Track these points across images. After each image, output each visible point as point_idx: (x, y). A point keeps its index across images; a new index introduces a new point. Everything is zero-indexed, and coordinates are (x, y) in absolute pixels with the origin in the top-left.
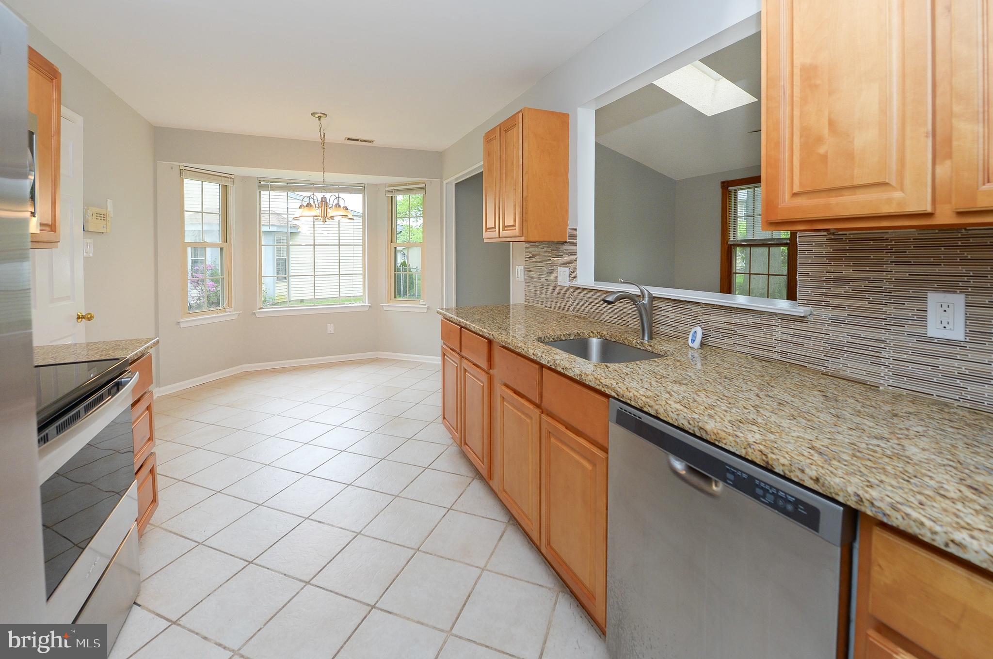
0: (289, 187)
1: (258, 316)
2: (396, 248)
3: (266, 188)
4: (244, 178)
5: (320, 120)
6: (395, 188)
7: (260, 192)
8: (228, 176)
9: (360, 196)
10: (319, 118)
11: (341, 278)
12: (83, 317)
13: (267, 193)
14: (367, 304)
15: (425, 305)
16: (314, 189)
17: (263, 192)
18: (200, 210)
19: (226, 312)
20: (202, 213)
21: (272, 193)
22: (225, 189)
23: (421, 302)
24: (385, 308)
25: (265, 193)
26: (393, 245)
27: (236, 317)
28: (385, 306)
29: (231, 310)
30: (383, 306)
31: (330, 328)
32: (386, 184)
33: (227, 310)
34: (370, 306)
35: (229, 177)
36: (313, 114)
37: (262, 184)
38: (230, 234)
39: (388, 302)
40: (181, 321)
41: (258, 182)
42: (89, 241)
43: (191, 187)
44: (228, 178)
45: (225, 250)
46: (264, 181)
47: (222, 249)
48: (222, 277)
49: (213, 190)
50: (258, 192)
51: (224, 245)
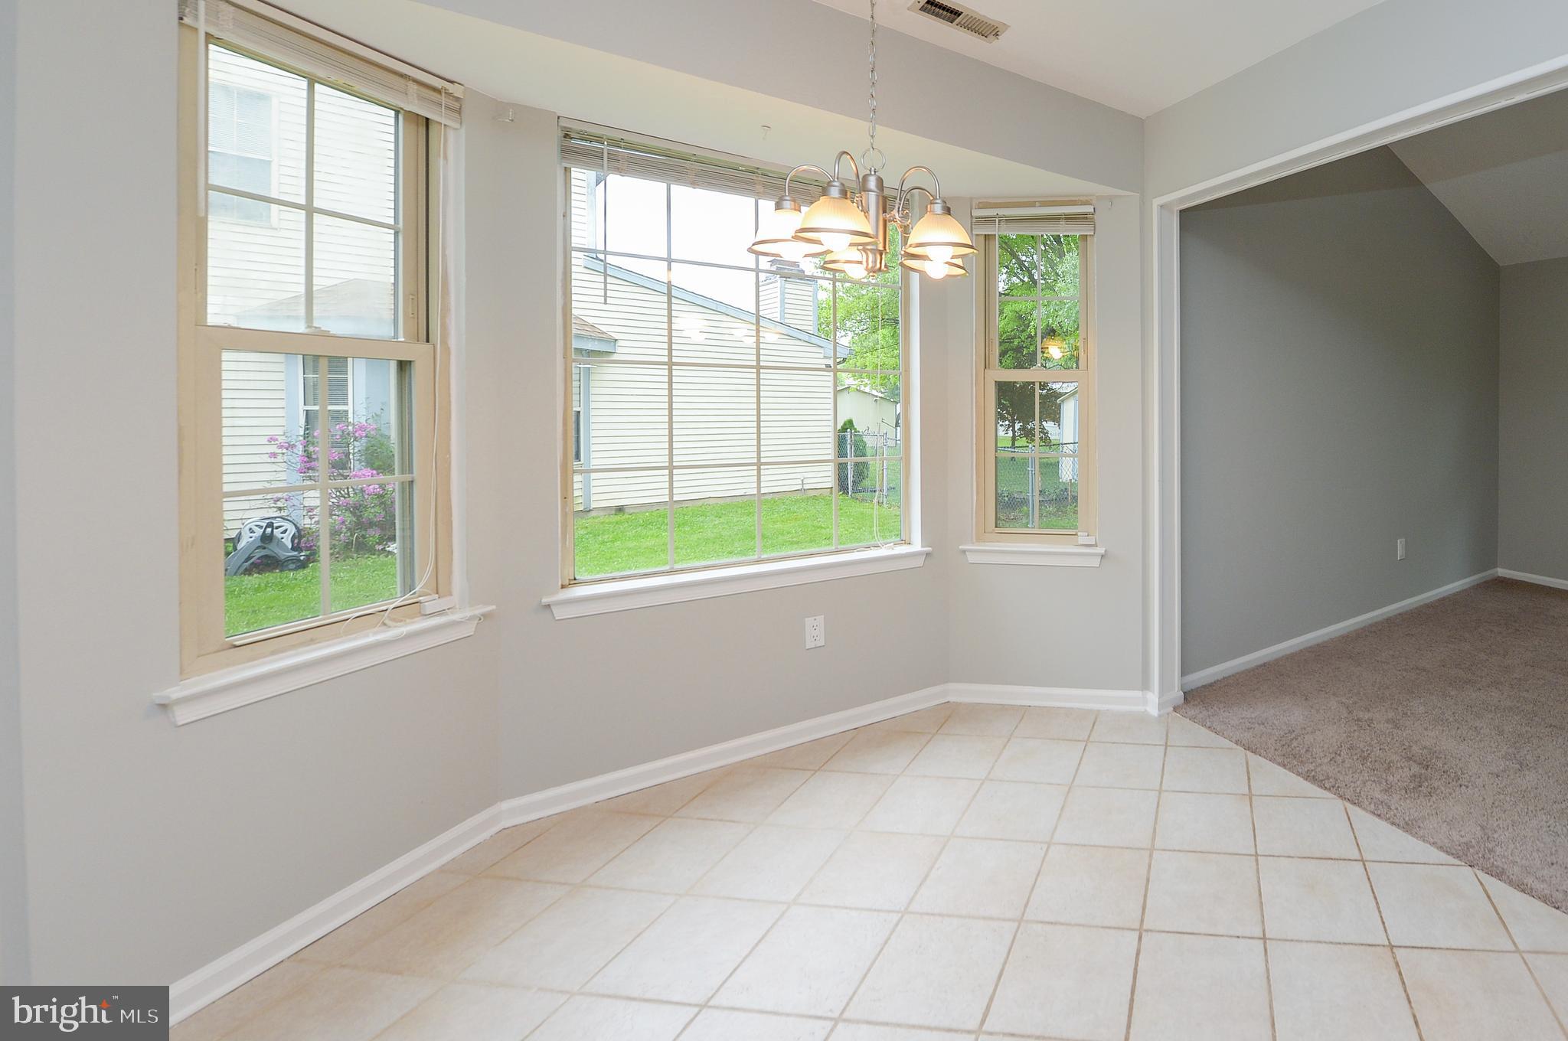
1: (559, 613)
3: (591, 160)
4: (505, 109)
6: (1002, 212)
7: (567, 170)
8: (437, 82)
13: (594, 177)
14: (918, 549)
15: (1096, 545)
16: (760, 188)
17: (578, 175)
22: (422, 133)
23: (1082, 539)
24: (972, 558)
25: (582, 177)
27: (469, 630)
28: (972, 550)
30: (964, 552)
32: (971, 199)
33: (429, 607)
34: (928, 554)
35: (437, 85)
37: (579, 146)
38: (445, 310)
39: (979, 539)
40: (174, 693)
41: (561, 134)
44: (437, 90)
45: (419, 375)
46: (584, 134)
47: (403, 366)
48: (408, 477)
50: (560, 173)
51: (417, 353)
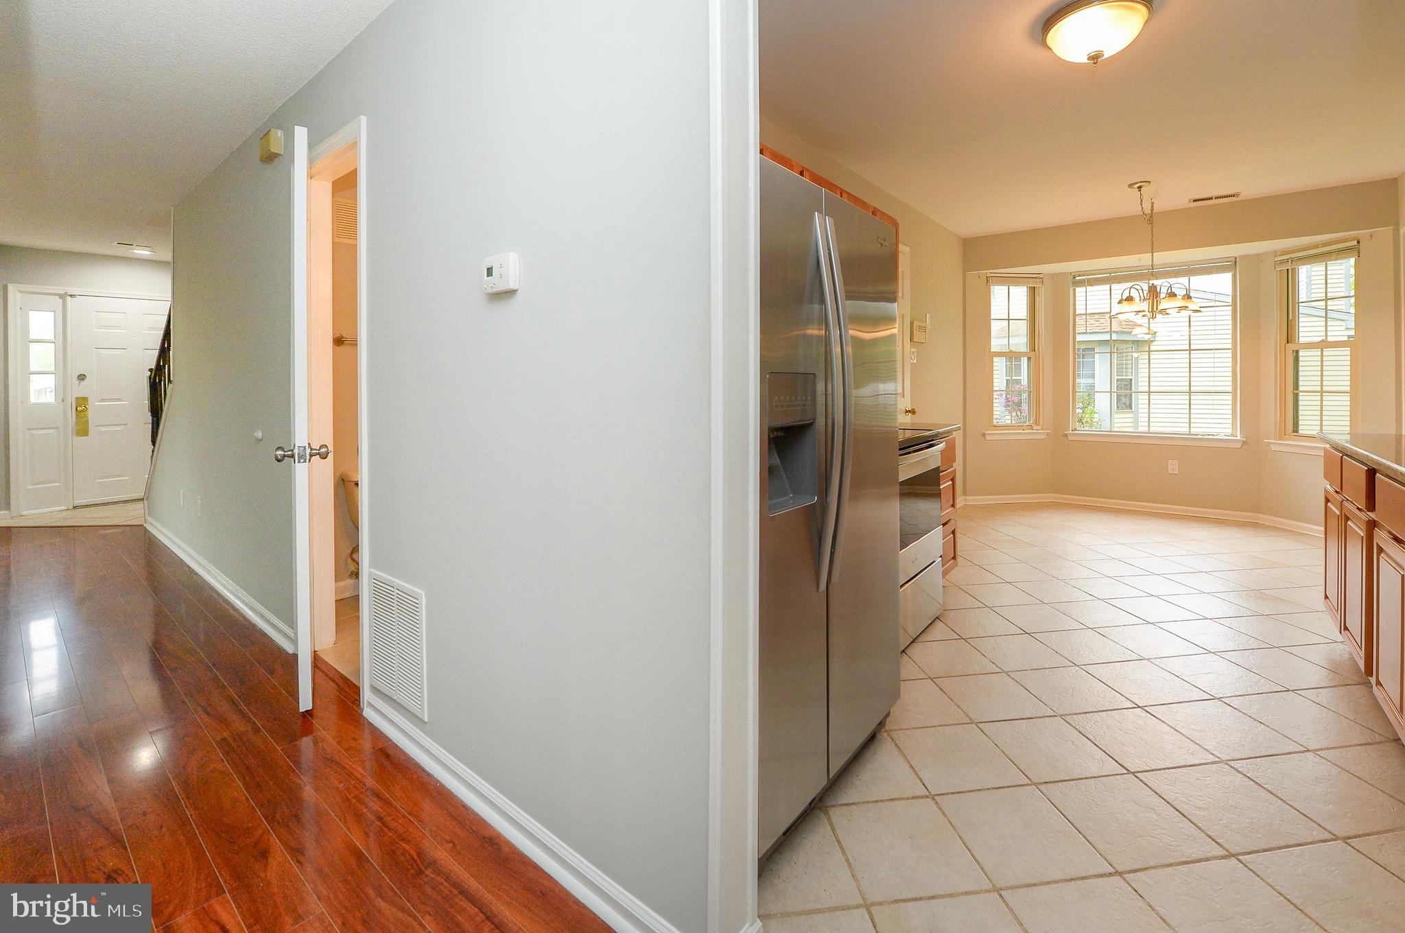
0: (1111, 278)
1: (1071, 438)
2: (1297, 352)
3: (1082, 283)
4: (1055, 276)
5: (1140, 191)
6: (1292, 256)
7: (1074, 290)
8: (1036, 276)
9: (1228, 277)
10: (1140, 188)
11: (1192, 397)
12: (910, 411)
13: (1083, 289)
14: (1239, 438)
17: (1078, 289)
18: (1007, 318)
19: (1033, 430)
20: (1009, 320)
21: (1089, 288)
22: (1033, 292)
24: (1273, 448)
25: (1080, 291)
26: (1291, 346)
27: (1043, 437)
28: (1274, 443)
29: (1038, 427)
30: (1270, 443)
31: (1173, 466)
32: (1275, 252)
33: (1034, 428)
34: (1244, 442)
35: (1038, 277)
36: (1131, 186)
37: (1077, 281)
38: (1039, 341)
39: (1280, 438)
40: (987, 433)
41: (1072, 279)
42: (914, 350)
43: (999, 293)
44: (1036, 278)
45: (1033, 362)
46: (1079, 276)
47: (1029, 359)
48: (1030, 390)
49: (1020, 294)
50: (1071, 291)
51: (1032, 354)
